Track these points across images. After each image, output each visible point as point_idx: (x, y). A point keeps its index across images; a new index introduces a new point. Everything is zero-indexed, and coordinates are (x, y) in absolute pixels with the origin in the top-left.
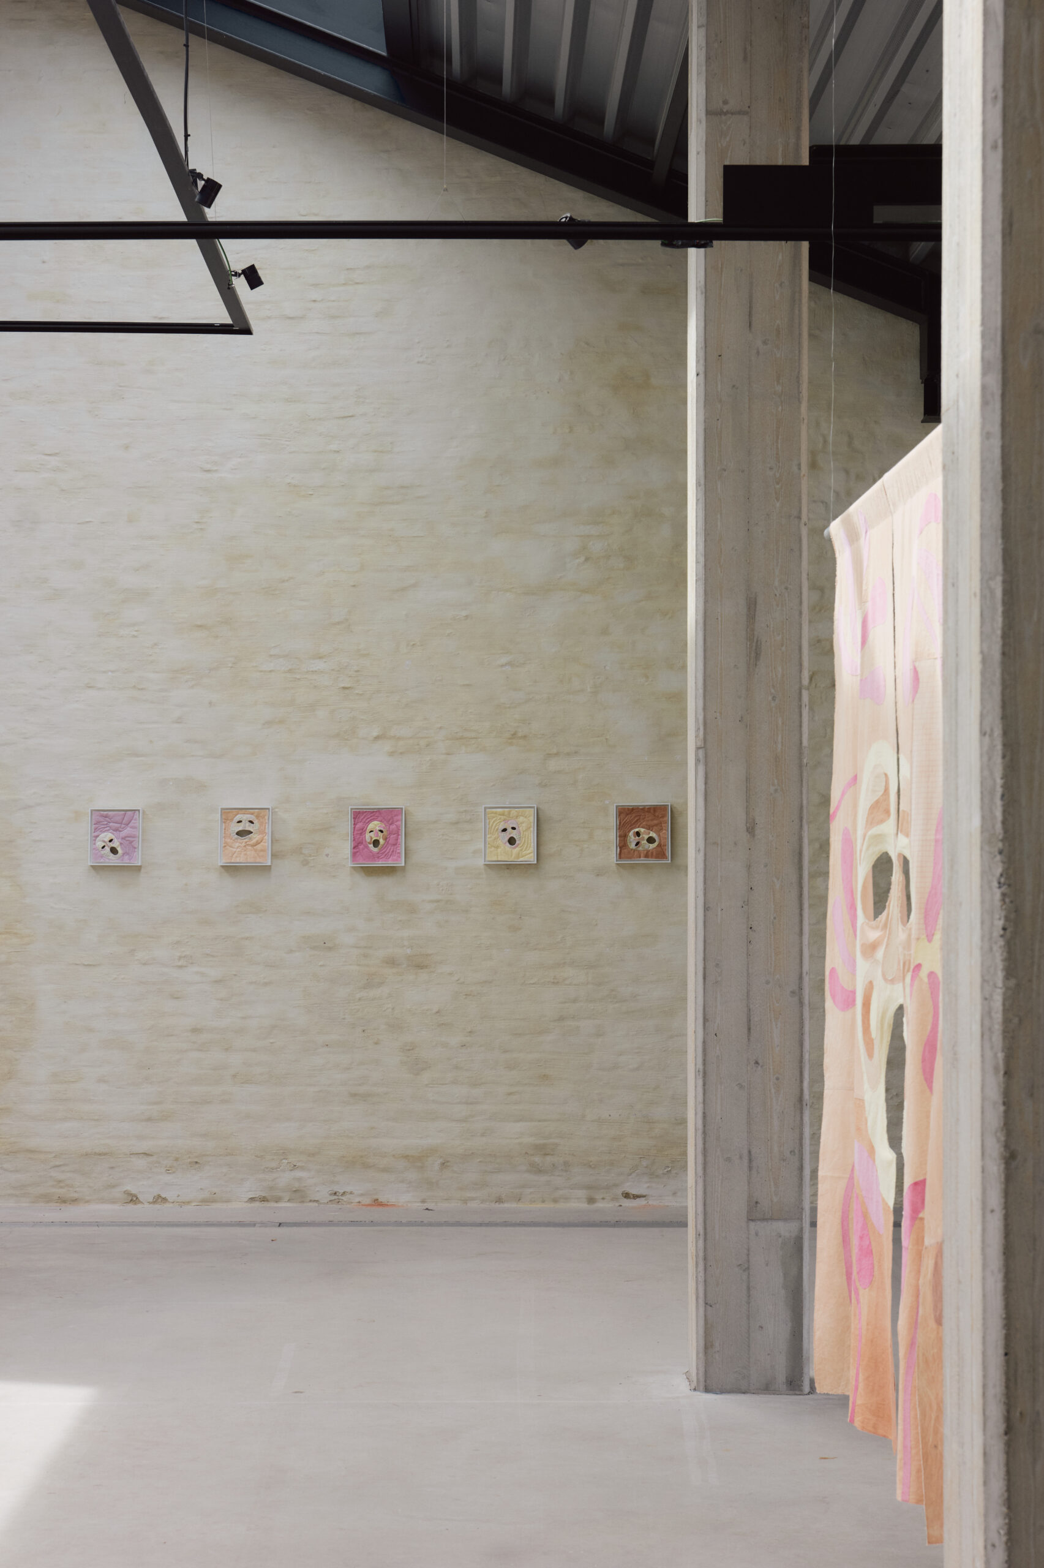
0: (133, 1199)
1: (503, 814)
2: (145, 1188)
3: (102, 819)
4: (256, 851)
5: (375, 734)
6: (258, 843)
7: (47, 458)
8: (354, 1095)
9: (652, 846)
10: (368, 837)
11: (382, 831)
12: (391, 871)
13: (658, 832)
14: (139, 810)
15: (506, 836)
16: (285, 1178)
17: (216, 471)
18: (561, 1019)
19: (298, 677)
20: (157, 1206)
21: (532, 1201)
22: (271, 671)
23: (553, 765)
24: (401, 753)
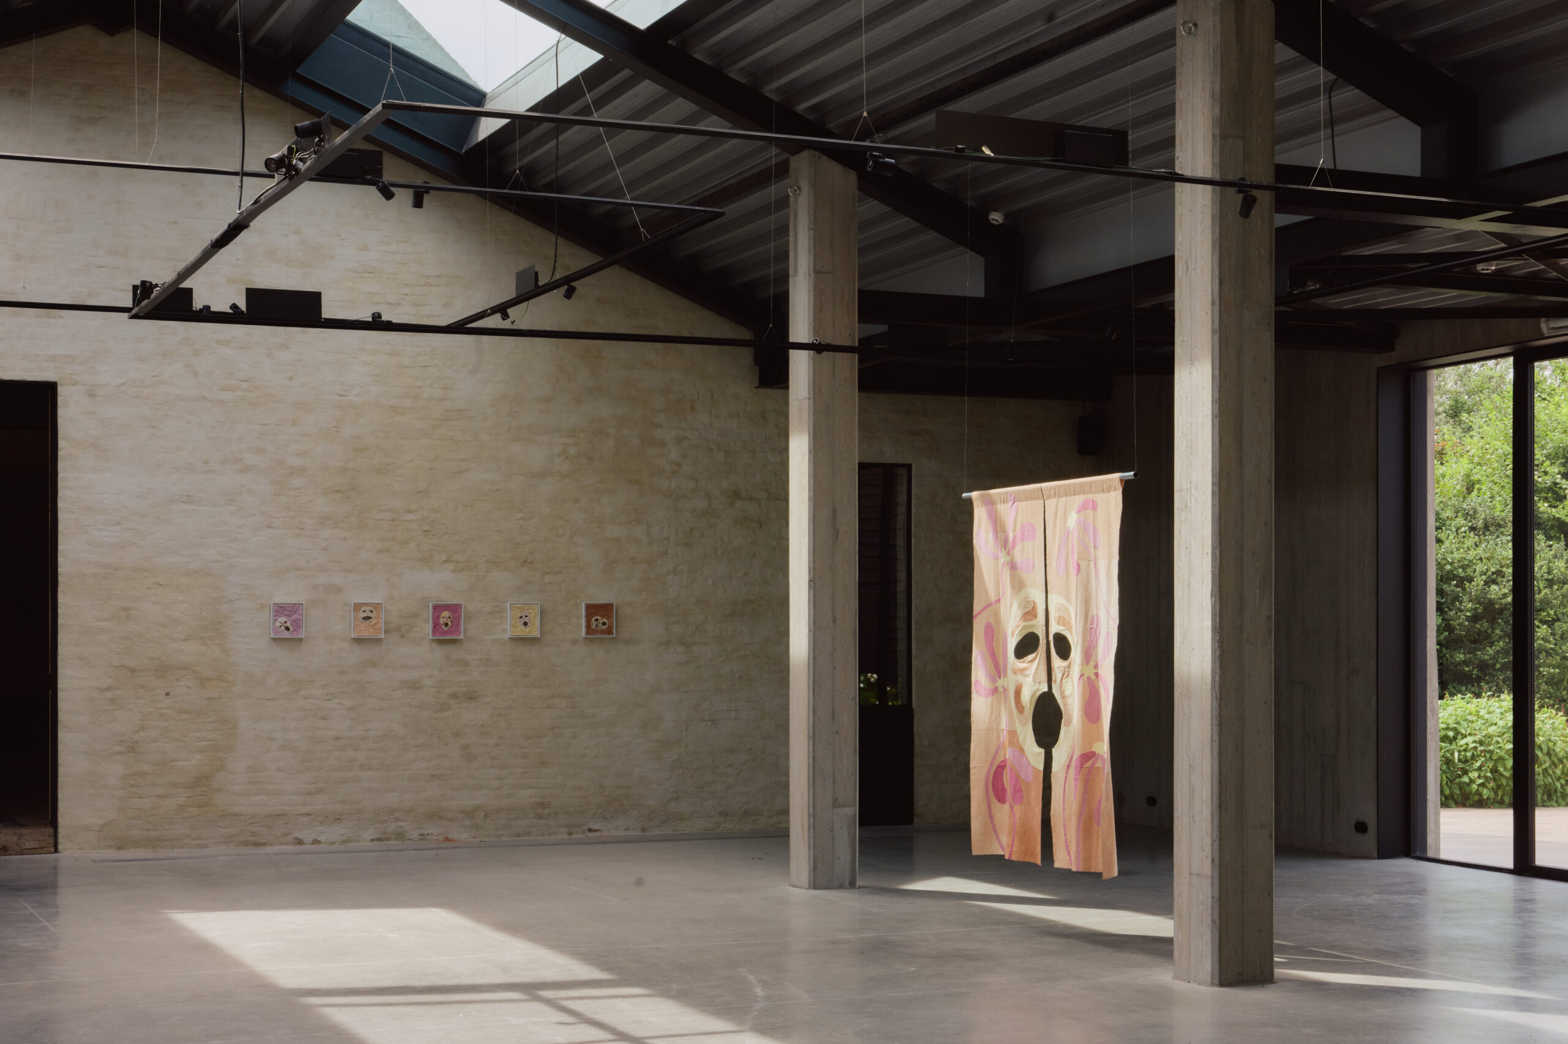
0: (300, 842)
1: (519, 608)
2: (307, 835)
3: (279, 609)
4: (374, 629)
5: (444, 559)
6: (376, 624)
7: (241, 383)
8: (432, 776)
9: (605, 627)
10: (442, 621)
11: (449, 618)
12: (453, 642)
13: (608, 619)
14: (303, 604)
15: (522, 621)
16: (392, 827)
17: (346, 396)
18: (553, 728)
19: (397, 523)
20: (315, 846)
21: (536, 836)
22: (381, 520)
23: (547, 579)
24: (460, 571)
